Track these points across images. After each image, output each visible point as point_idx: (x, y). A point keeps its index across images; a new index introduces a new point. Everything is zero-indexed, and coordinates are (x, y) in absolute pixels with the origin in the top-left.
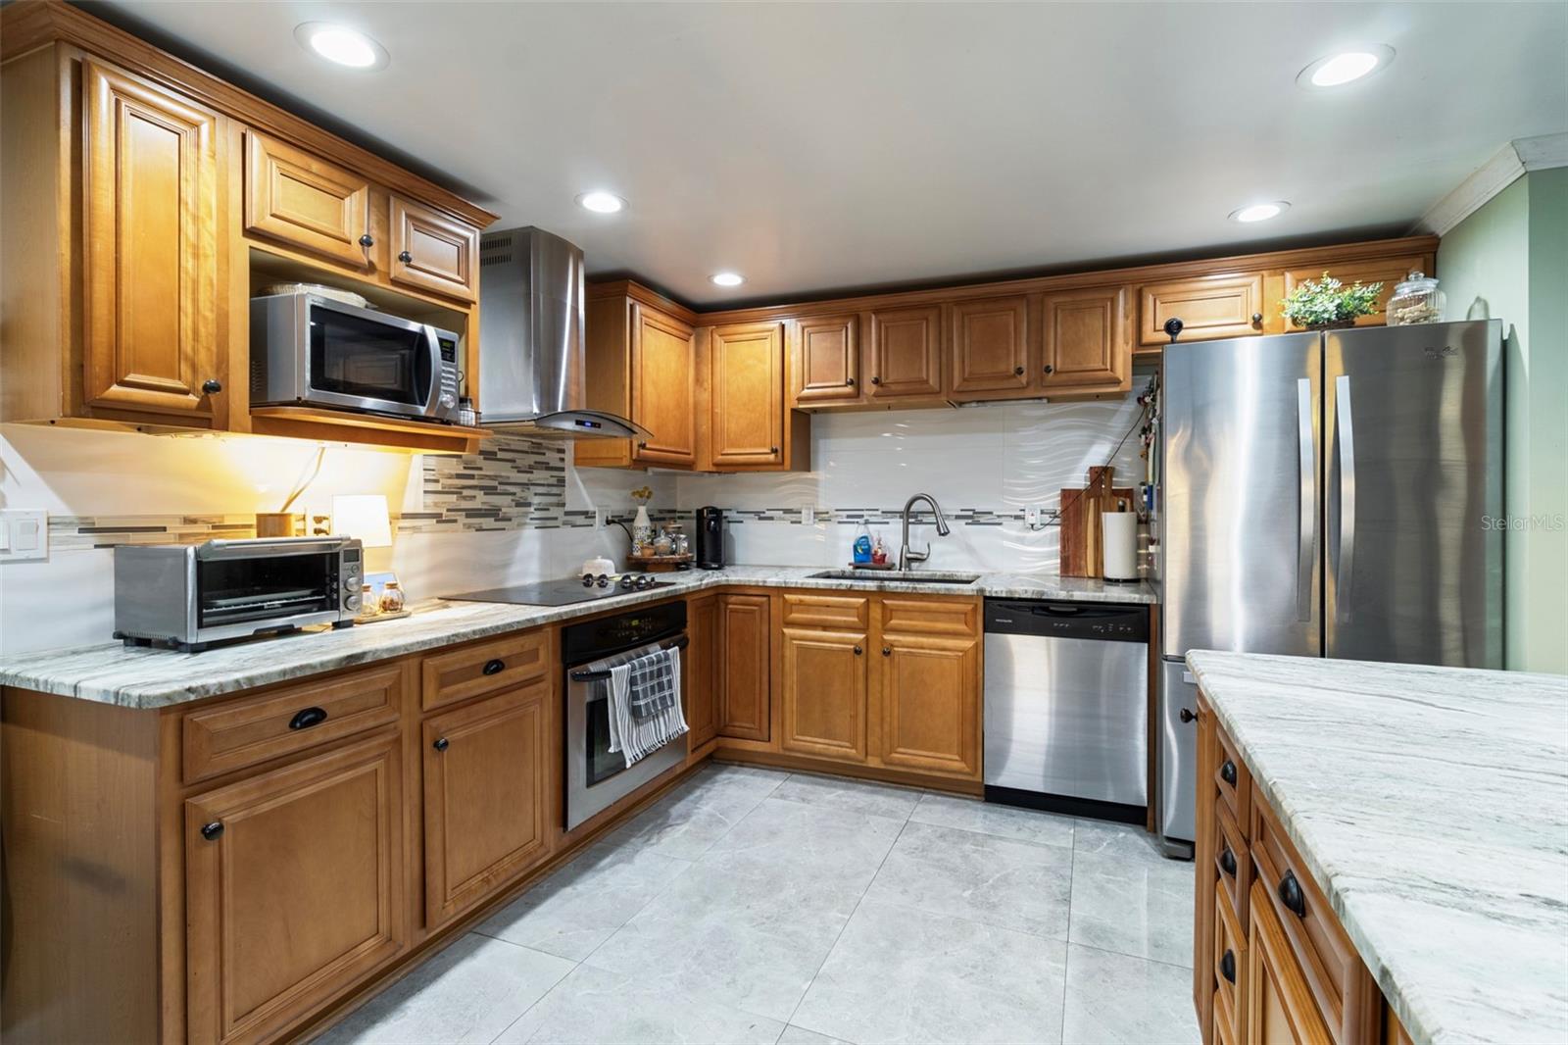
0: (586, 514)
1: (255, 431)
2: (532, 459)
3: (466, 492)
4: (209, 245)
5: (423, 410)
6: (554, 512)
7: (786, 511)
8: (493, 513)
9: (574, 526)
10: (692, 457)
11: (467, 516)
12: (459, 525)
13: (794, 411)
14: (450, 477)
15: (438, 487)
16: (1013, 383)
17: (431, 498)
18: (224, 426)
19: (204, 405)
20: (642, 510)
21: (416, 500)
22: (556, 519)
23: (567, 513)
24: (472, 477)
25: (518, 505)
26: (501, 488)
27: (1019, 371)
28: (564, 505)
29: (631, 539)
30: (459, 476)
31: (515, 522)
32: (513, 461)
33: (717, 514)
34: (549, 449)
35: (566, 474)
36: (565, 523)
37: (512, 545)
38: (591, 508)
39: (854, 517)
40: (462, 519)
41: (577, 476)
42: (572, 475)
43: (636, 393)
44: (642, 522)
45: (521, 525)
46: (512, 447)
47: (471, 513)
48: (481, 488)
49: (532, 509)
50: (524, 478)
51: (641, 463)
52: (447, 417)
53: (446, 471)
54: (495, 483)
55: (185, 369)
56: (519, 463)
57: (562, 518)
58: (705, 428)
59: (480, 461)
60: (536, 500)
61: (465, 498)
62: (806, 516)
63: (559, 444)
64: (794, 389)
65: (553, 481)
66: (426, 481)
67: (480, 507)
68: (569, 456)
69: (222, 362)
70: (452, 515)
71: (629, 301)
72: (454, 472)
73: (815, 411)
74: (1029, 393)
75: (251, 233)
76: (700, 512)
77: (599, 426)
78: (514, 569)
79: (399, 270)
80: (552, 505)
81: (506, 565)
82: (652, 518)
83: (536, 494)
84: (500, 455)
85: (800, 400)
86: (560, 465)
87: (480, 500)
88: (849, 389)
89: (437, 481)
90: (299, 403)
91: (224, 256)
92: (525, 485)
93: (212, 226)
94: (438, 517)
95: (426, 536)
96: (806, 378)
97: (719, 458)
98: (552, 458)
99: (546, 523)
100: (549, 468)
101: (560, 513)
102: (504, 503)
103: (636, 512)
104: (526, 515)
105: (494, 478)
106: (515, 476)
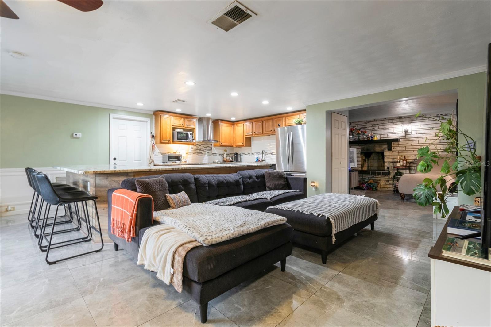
0: (216, 154)
1: (172, 144)
2: (207, 146)
4: (169, 128)
5: (188, 141)
6: (210, 153)
7: (248, 153)
8: (201, 153)
9: (214, 155)
10: (232, 145)
13: (245, 137)
14: (194, 148)
16: (271, 132)
17: (192, 151)
18: (170, 144)
19: (169, 142)
20: (225, 153)
21: (190, 151)
24: (198, 148)
25: (204, 152)
26: (202, 150)
27: (271, 131)
28: (212, 152)
29: (224, 157)
30: (196, 148)
33: (237, 154)
34: (209, 144)
35: (212, 148)
37: (204, 157)
38: (216, 153)
39: (257, 154)
40: (196, 153)
41: (214, 149)
42: (213, 148)
43: (221, 136)
44: (225, 155)
45: (205, 155)
46: (203, 144)
47: (197, 153)
49: (207, 153)
50: (205, 148)
51: (221, 146)
52: (192, 141)
55: (167, 139)
56: (205, 146)
57: (211, 154)
58: (234, 140)
59: (199, 146)
60: (207, 151)
61: (197, 151)
62: (251, 154)
63: (211, 144)
64: (245, 134)
65: (210, 149)
66: (192, 149)
68: (213, 145)
69: (170, 138)
71: (219, 123)
73: (252, 137)
74: (273, 134)
75: (172, 126)
76: (234, 154)
78: (204, 160)
79: (186, 126)
81: (203, 160)
82: (227, 155)
85: (246, 135)
87: (199, 151)
88: (251, 134)
90: (176, 141)
92: (206, 149)
93: (169, 126)
94: (193, 153)
95: (191, 155)
96: (247, 132)
97: (236, 145)
98: (210, 146)
99: (209, 155)
100: (209, 147)
101: (211, 153)
102: (202, 152)
103: (224, 154)
104: (205, 153)
105: (201, 148)
106: (204, 148)
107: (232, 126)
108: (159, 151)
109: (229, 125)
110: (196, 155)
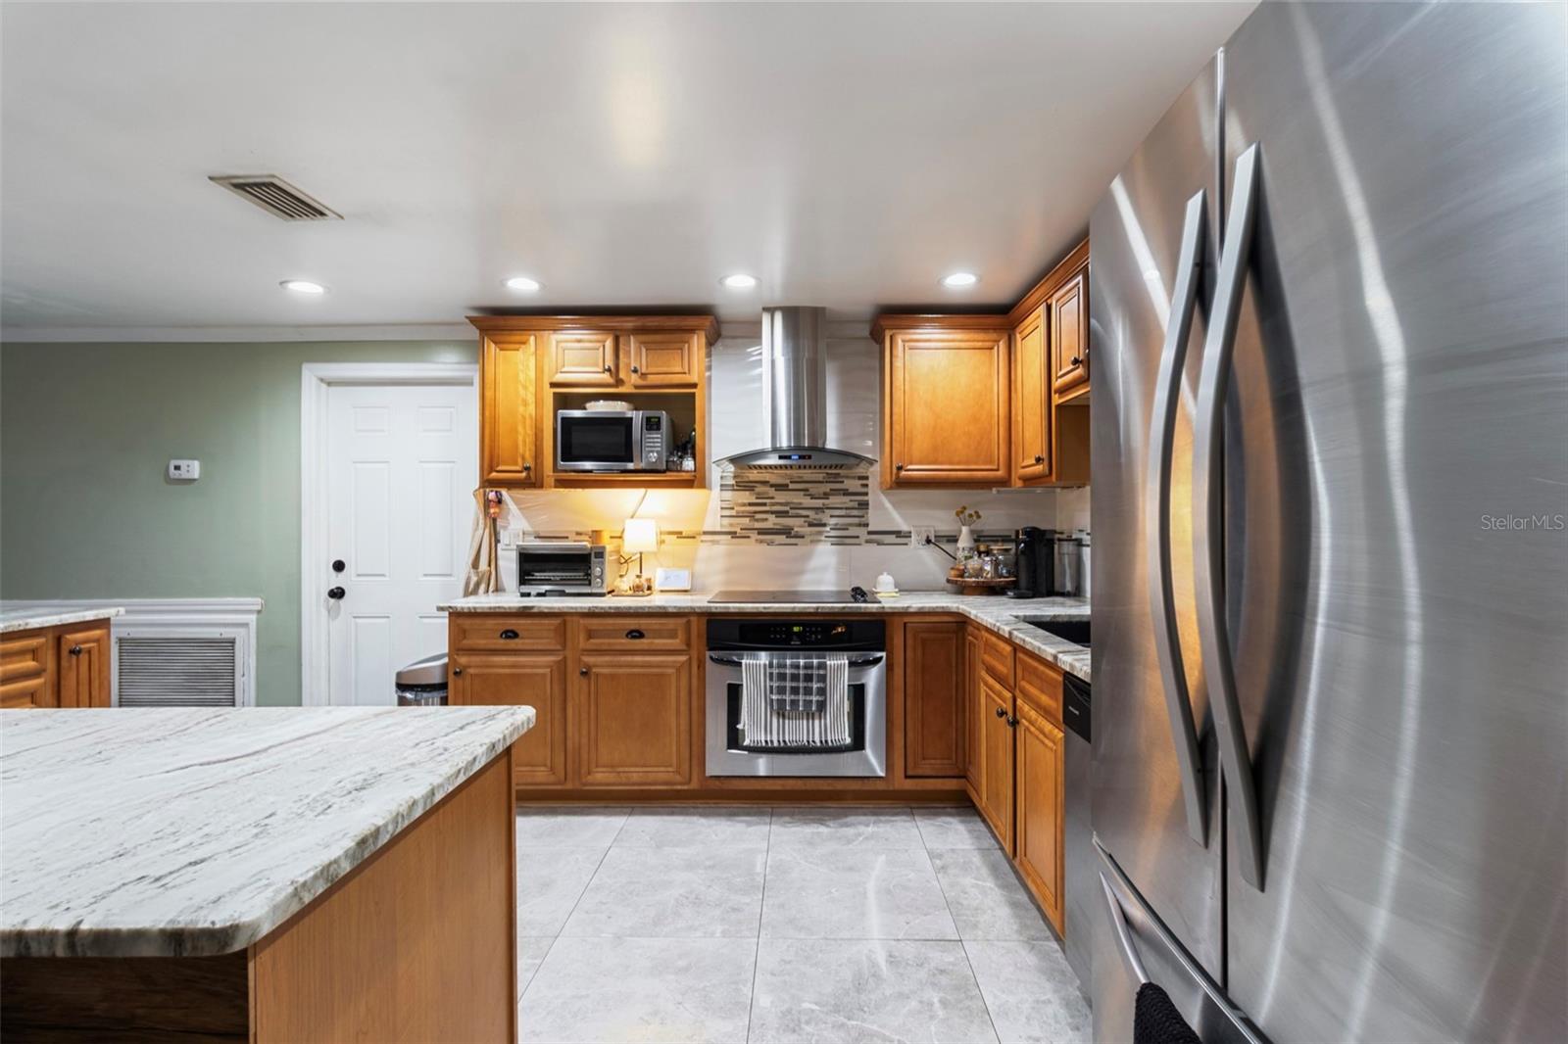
0: (898, 534)
2: (827, 488)
3: (758, 516)
4: (531, 399)
6: (852, 531)
8: (787, 532)
9: (879, 544)
11: (759, 534)
12: (753, 540)
13: (1054, 407)
14: (744, 505)
15: (733, 513)
17: (726, 521)
20: (965, 530)
22: (858, 537)
23: (870, 533)
24: (765, 504)
25: (811, 525)
26: (792, 512)
28: (867, 525)
29: (953, 560)
30: (750, 504)
31: (808, 539)
32: (807, 490)
33: (1043, 535)
34: (847, 477)
35: (870, 498)
36: (867, 542)
37: (806, 557)
38: (904, 527)
40: (754, 536)
41: (886, 502)
42: (877, 498)
45: (816, 542)
46: (805, 479)
47: (762, 532)
48: (772, 513)
49: (828, 529)
50: (819, 503)
51: (908, 484)
53: (740, 501)
54: (787, 508)
56: (812, 491)
57: (866, 537)
59: (772, 491)
60: (833, 521)
61: (757, 520)
65: (856, 505)
66: (722, 508)
67: (772, 526)
68: (873, 483)
70: (745, 533)
72: (746, 501)
75: (553, 385)
76: (1027, 533)
77: (810, 457)
78: (807, 577)
80: (851, 525)
81: (801, 572)
83: (832, 516)
84: (791, 486)
85: (1061, 392)
86: (864, 490)
87: (772, 521)
89: (732, 509)
91: (539, 403)
92: (819, 509)
93: (534, 389)
94: (733, 535)
95: (724, 545)
97: (1023, 472)
98: (853, 485)
99: (841, 541)
100: (848, 494)
101: (862, 532)
102: (796, 524)
103: (961, 531)
104: (820, 533)
105: (786, 504)
106: (807, 502)
107: (998, 341)
108: (528, 528)
109: (981, 336)
110: (754, 550)
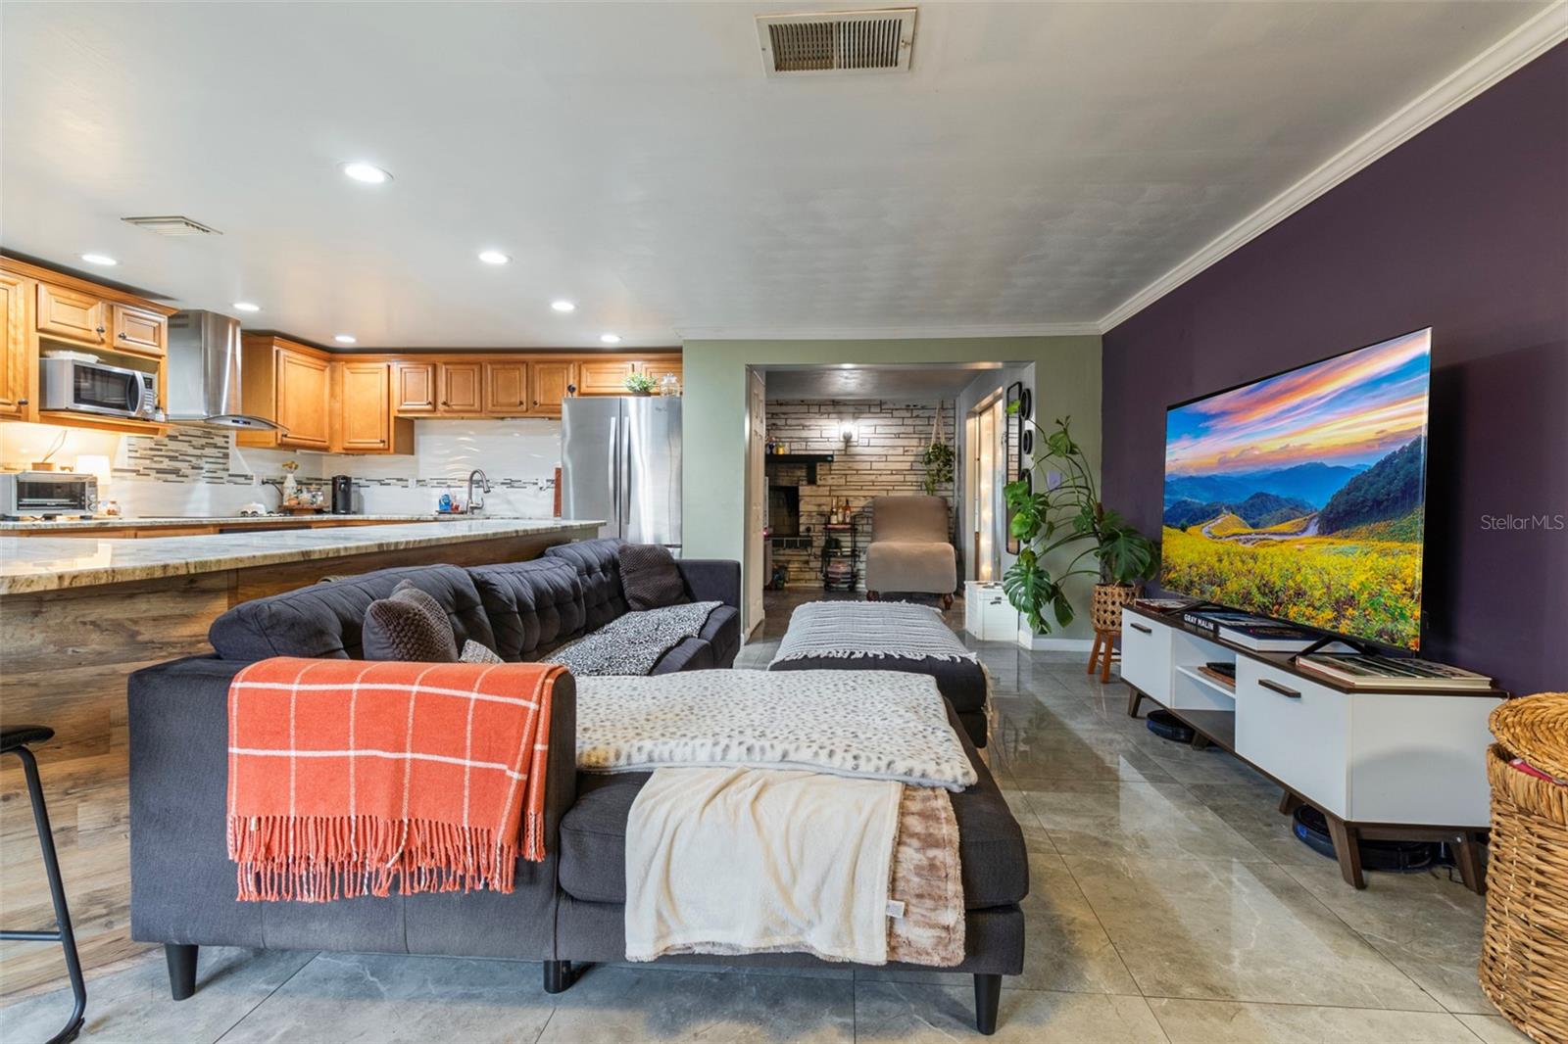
0: (245, 476)
1: (41, 422)
2: (203, 441)
3: (156, 459)
4: (21, 338)
5: (133, 414)
6: (220, 474)
7: (398, 480)
8: (176, 472)
9: (236, 483)
10: (327, 444)
11: (157, 473)
12: (151, 478)
13: (396, 418)
14: (145, 449)
15: (138, 455)
16: (519, 408)
17: (133, 461)
18: (27, 420)
19: (19, 411)
20: (290, 476)
21: (124, 462)
22: (222, 478)
23: (230, 475)
24: (161, 450)
25: (193, 468)
26: (180, 458)
27: (521, 403)
28: (228, 470)
29: (282, 495)
30: (151, 449)
31: (191, 478)
32: (190, 442)
33: (347, 480)
34: (217, 435)
35: (230, 451)
36: (228, 482)
37: (189, 491)
38: (249, 473)
39: (441, 483)
40: (153, 474)
41: (238, 453)
42: (234, 451)
43: (280, 402)
44: (290, 484)
45: (195, 480)
46: (189, 433)
47: (160, 471)
48: (167, 457)
49: (204, 471)
50: (198, 452)
51: (283, 446)
52: (148, 417)
53: (143, 446)
54: (177, 454)
55: (10, 394)
56: (194, 443)
57: (226, 478)
58: (337, 426)
59: (166, 441)
60: (207, 466)
61: (155, 462)
62: (411, 482)
63: (225, 432)
64: (395, 405)
65: (221, 455)
66: (130, 451)
67: (166, 467)
68: (232, 440)
69: (26, 390)
70: (147, 471)
71: (275, 348)
72: (148, 446)
73: (417, 418)
74: (527, 415)
75: (40, 330)
76: (334, 480)
77: (249, 423)
79: (119, 342)
80: (219, 469)
82: (299, 483)
83: (207, 462)
84: (180, 438)
85: (399, 411)
86: (225, 445)
87: (166, 464)
88: (429, 407)
89: (136, 451)
90: (67, 410)
91: (27, 341)
92: (199, 457)
93: (21, 330)
94: (137, 472)
96: (403, 398)
97: (347, 445)
98: (220, 441)
99: (214, 480)
100: (216, 446)
101: (224, 474)
102: (183, 466)
103: (286, 478)
104: (199, 474)
105: (176, 451)
106: (191, 451)
107: (326, 367)
109: (318, 362)
110: (152, 483)
